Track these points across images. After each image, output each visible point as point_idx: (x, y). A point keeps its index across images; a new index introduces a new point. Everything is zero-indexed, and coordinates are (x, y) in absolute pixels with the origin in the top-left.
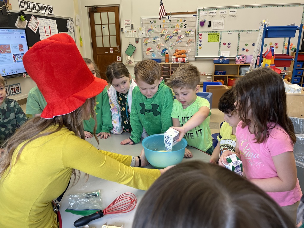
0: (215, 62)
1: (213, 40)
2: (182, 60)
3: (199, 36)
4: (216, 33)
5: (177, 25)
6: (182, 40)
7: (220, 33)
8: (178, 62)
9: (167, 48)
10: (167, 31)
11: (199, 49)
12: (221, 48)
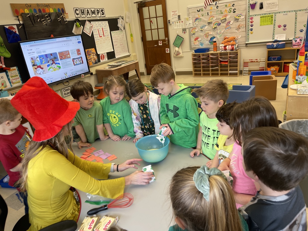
0: (269, 47)
1: (267, 23)
2: (231, 48)
3: (250, 20)
4: (269, 15)
5: (226, 10)
6: (231, 26)
7: (274, 15)
8: (227, 50)
9: (215, 36)
10: (214, 19)
11: (250, 34)
12: (275, 31)
